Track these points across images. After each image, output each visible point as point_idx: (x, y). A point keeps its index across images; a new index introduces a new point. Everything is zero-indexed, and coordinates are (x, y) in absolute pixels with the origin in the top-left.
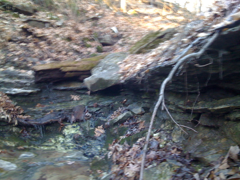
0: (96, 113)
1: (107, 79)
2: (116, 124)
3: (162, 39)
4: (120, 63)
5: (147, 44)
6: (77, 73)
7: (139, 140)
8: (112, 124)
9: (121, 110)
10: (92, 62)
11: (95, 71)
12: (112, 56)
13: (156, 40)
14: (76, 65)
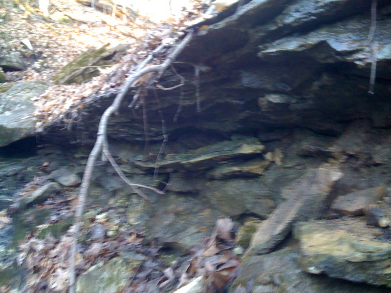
1: (11, 127)
2: (29, 205)
3: (111, 61)
4: (34, 99)
5: (85, 68)
7: (72, 229)
8: (23, 206)
9: (37, 181)
12: (20, 88)
13: (101, 63)
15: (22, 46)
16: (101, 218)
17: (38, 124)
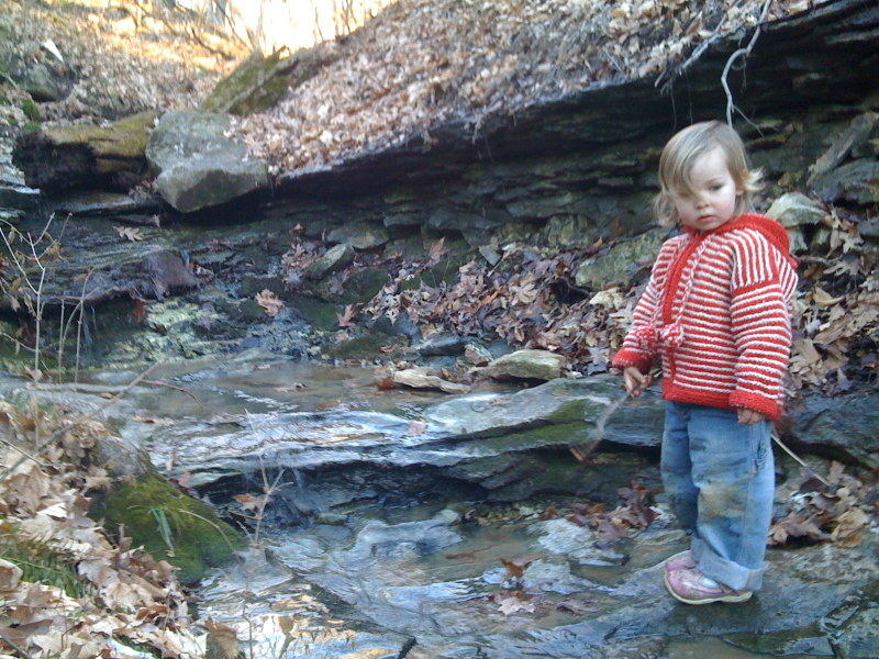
0: (229, 264)
2: (328, 273)
3: (290, 76)
4: (227, 134)
5: (253, 88)
6: (115, 162)
7: (464, 269)
8: (320, 274)
9: (299, 249)
10: (137, 133)
11: (159, 157)
12: (183, 119)
13: (275, 80)
14: (111, 137)
15: (43, 54)
16: (510, 248)
17: (271, 168)
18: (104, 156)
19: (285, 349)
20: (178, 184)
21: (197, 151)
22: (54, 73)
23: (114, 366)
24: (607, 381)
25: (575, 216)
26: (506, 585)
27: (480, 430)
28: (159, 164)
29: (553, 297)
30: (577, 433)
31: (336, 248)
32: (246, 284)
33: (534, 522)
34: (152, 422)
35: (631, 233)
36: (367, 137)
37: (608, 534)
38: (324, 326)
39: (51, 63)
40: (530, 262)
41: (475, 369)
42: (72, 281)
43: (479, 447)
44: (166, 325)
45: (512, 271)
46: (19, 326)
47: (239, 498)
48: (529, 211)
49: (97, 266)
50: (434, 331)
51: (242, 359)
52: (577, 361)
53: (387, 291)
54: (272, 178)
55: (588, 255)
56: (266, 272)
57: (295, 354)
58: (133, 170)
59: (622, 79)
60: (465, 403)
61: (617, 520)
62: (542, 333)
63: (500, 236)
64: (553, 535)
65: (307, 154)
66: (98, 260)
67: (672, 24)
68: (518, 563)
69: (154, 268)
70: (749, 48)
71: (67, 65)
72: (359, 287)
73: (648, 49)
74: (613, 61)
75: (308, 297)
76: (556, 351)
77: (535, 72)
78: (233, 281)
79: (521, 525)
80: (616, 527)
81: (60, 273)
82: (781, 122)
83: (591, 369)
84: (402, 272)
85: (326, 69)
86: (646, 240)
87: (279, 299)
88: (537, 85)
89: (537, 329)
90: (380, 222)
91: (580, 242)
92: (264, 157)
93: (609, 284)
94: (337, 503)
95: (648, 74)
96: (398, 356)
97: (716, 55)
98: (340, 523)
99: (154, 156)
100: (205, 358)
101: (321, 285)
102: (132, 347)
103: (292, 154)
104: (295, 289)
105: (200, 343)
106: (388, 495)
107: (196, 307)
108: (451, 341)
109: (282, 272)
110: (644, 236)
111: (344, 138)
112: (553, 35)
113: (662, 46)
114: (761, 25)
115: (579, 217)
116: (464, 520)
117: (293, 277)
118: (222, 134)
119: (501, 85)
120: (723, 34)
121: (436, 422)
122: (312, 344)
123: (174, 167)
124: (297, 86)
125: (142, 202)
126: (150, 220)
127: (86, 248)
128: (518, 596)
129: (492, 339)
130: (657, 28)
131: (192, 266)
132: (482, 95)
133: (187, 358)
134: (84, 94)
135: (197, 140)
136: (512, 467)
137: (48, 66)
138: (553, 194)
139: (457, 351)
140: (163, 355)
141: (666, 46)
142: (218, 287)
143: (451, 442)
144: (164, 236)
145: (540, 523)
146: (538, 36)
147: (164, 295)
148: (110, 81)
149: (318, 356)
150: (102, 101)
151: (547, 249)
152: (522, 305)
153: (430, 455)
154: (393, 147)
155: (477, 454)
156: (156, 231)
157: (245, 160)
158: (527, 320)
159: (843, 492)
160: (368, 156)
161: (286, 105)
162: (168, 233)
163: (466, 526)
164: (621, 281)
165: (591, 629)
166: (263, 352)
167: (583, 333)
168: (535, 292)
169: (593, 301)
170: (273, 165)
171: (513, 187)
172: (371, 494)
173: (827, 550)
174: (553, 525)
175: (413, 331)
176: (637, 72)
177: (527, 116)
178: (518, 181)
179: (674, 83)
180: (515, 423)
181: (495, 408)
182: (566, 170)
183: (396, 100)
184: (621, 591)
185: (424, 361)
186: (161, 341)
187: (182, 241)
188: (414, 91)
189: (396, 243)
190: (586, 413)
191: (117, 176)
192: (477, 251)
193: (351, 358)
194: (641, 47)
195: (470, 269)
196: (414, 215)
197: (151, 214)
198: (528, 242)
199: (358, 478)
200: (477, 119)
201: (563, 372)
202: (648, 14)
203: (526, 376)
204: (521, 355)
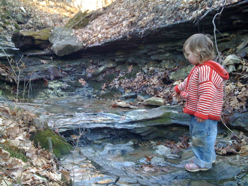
0: (71, 71)
2: (99, 74)
3: (90, 18)
4: (72, 34)
5: (79, 21)
6: (40, 41)
7: (138, 74)
8: (97, 74)
9: (91, 67)
10: (47, 33)
11: (53, 40)
12: (59, 30)
13: (85, 19)
14: (39, 34)
15: (21, 11)
16: (151, 68)
17: (84, 44)
18: (37, 40)
19: (86, 95)
20: (58, 48)
21: (63, 39)
22: (23, 16)
23: (38, 98)
24: (177, 107)
25: (170, 60)
26: (146, 163)
27: (141, 119)
28: (52, 42)
29: (163, 82)
30: (168, 121)
31: (102, 67)
32: (76, 77)
33: (155, 146)
34: (48, 114)
35: (186, 65)
36: (111, 36)
37: (176, 150)
38: (97, 89)
39: (23, 13)
40: (157, 72)
41: (140, 102)
42: (27, 74)
43: (140, 124)
44: (53, 87)
45: (151, 75)
46: (12, 86)
47: (72, 136)
48: (157, 58)
49: (35, 71)
50: (128, 91)
51: (74, 97)
52: (169, 101)
53: (116, 79)
54: (84, 47)
55: (173, 71)
56: (82, 74)
57: (89, 97)
58: (45, 44)
59: (184, 21)
60: (137, 112)
61: (178, 146)
62: (159, 93)
63: (148, 65)
64: (160, 149)
65: (94, 41)
66: (35, 69)
67: (199, 6)
68: (150, 157)
69: (51, 71)
70: (221, 13)
71: (27, 14)
72: (108, 78)
73: (192, 12)
74: (181, 16)
75: (93, 81)
76: (163, 98)
77: (159, 18)
78: (72, 76)
79: (151, 146)
80: (178, 148)
81: (24, 72)
82: (229, 34)
83: (173, 103)
84: (120, 74)
85: (100, 17)
86: (190, 67)
87: (85, 81)
88: (160, 22)
89: (158, 92)
90: (114, 60)
91: (171, 67)
92: (82, 41)
93: (179, 79)
94: (99, 138)
95: (191, 19)
96: (118, 98)
97: (211, 15)
98: (100, 144)
99: (51, 40)
100: (64, 97)
101: (97, 77)
102: (44, 93)
103: (90, 40)
104: (90, 79)
105: (63, 93)
106: (114, 137)
107: (62, 83)
108: (133, 94)
109: (86, 73)
110: (189, 66)
111: (105, 36)
112: (164, 8)
113: (196, 11)
114: (224, 6)
115: (171, 60)
116: (135, 144)
117: (89, 75)
118: (70, 34)
119: (149, 22)
120: (213, 9)
121: (128, 117)
122: (94, 94)
123: (57, 43)
124: (92, 21)
125: (48, 53)
126: (50, 58)
127: (32, 65)
128: (149, 166)
129: (145, 94)
130: (194, 7)
131: (61, 71)
132: (144, 25)
133: (59, 97)
134: (32, 22)
135: (63, 36)
136: (149, 130)
137: (22, 14)
138: (164, 53)
139: (135, 97)
140: (52, 96)
141: (197, 12)
142: (68, 77)
143: (132, 122)
144: (54, 63)
145: (156, 146)
146: (160, 8)
147: (53, 79)
148: (39, 19)
149: (95, 97)
150: (37, 24)
151: (161, 69)
152: (154, 85)
153: (126, 126)
154: (118, 39)
155: (139, 126)
156: (51, 61)
157: (77, 42)
158: (155, 89)
159: (243, 140)
160: (111, 41)
161: (89, 26)
162: (55, 62)
163: (135, 146)
164: (182, 78)
165: (170, 176)
166: (80, 96)
167: (171, 93)
168: (158, 81)
169: (174, 84)
170: (85, 43)
171: (152, 51)
172: (109, 136)
173: (238, 156)
174: (160, 147)
175: (122, 91)
176: (188, 19)
177: (157, 31)
178: (154, 49)
179: (199, 22)
180: (150, 118)
181: (145, 113)
182: (167, 46)
183: (120, 26)
184: (179, 166)
185: (125, 100)
186: (52, 92)
187: (59, 64)
188: (125, 23)
189: (119, 66)
190: (171, 116)
191: (41, 46)
192: (141, 69)
193: (105, 98)
194: (190, 12)
195: (139, 74)
196: (124, 58)
197: (50, 56)
198: (156, 67)
199: (106, 132)
200: (143, 31)
201: (165, 104)
202: (192, 2)
203: (154, 105)
204: (153, 99)
